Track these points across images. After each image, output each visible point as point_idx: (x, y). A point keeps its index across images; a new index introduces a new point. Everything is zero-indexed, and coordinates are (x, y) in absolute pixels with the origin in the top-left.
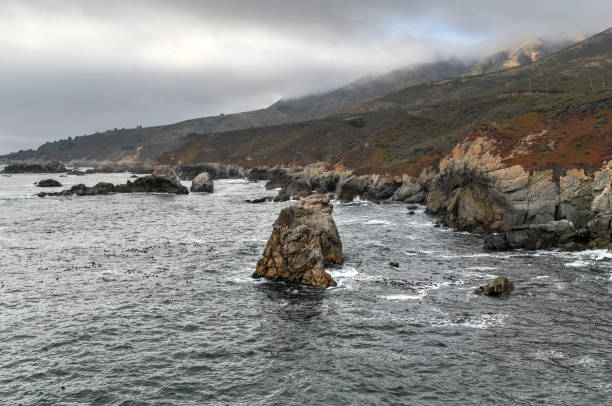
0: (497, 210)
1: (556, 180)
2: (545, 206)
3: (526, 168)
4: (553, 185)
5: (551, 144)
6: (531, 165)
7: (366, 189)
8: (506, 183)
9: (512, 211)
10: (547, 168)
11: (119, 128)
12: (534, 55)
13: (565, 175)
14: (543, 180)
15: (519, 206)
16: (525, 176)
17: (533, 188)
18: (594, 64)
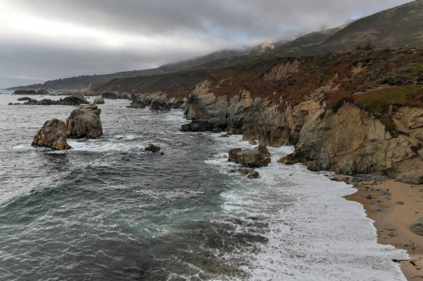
0: (200, 113)
1: (228, 100)
2: (222, 112)
3: (215, 94)
4: (227, 102)
5: (231, 84)
6: (218, 93)
7: (164, 104)
8: (205, 101)
9: (207, 114)
10: (225, 94)
11: (85, 75)
12: (272, 47)
13: (232, 97)
14: (222, 100)
15: (210, 112)
16: (214, 98)
17: (217, 103)
18: (291, 51)
